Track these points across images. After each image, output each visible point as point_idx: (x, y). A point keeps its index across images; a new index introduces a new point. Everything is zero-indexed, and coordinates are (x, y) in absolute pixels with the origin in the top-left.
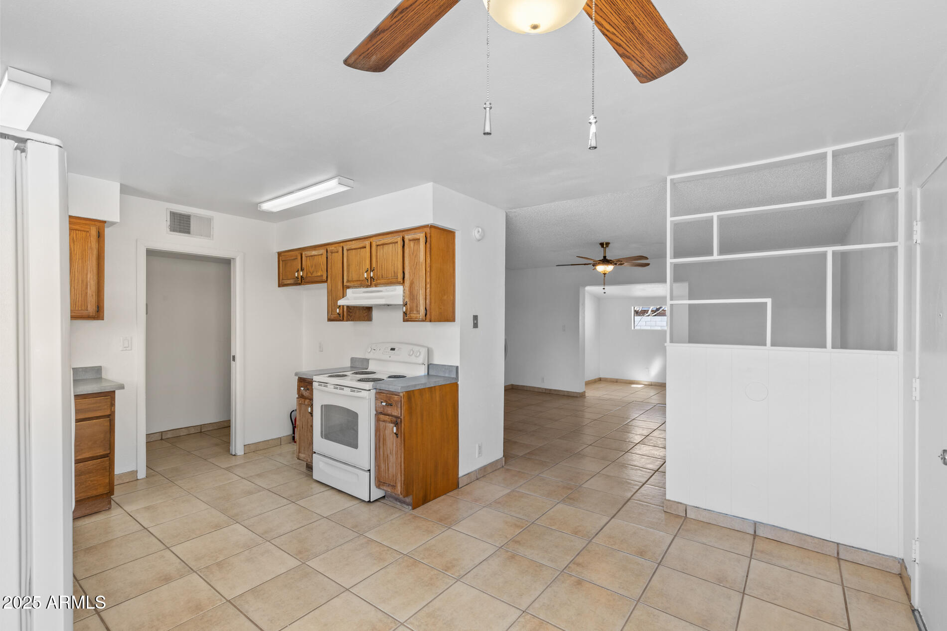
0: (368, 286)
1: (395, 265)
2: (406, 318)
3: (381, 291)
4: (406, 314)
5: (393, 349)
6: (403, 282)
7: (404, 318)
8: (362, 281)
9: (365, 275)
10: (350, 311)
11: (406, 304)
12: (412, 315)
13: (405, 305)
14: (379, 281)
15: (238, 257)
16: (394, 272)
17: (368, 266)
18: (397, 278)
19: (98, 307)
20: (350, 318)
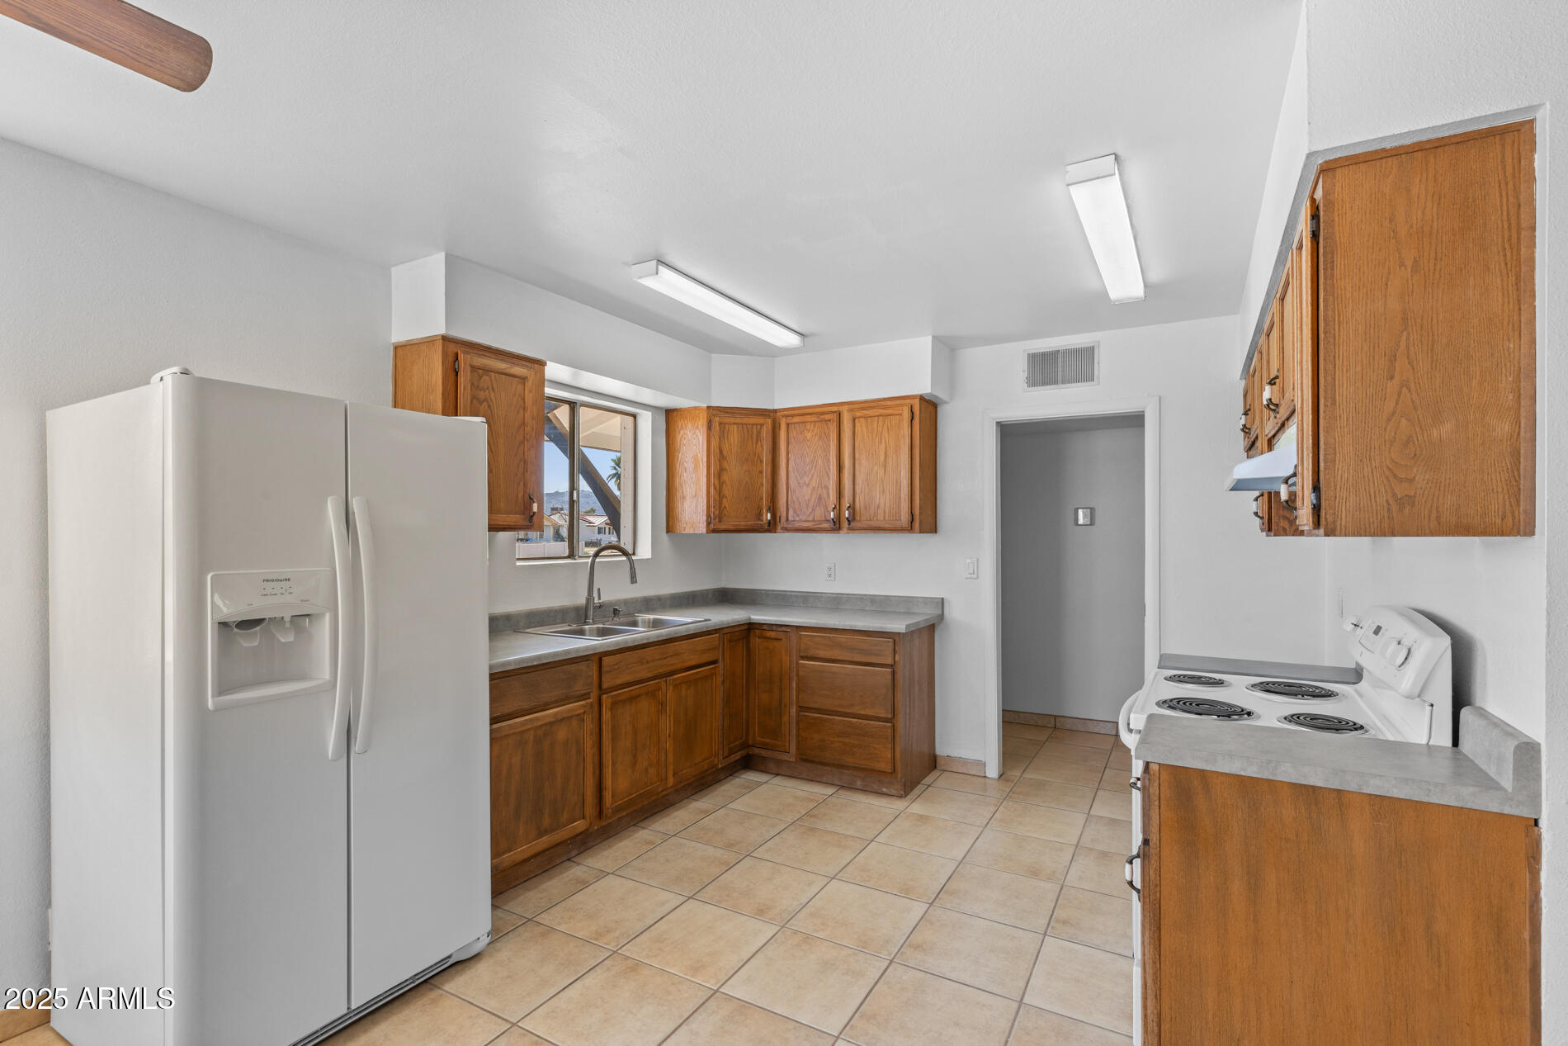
5: (1378, 630)
11: (1295, 475)
13: (1292, 477)
15: (1148, 408)
19: (912, 516)
20: (1287, 527)
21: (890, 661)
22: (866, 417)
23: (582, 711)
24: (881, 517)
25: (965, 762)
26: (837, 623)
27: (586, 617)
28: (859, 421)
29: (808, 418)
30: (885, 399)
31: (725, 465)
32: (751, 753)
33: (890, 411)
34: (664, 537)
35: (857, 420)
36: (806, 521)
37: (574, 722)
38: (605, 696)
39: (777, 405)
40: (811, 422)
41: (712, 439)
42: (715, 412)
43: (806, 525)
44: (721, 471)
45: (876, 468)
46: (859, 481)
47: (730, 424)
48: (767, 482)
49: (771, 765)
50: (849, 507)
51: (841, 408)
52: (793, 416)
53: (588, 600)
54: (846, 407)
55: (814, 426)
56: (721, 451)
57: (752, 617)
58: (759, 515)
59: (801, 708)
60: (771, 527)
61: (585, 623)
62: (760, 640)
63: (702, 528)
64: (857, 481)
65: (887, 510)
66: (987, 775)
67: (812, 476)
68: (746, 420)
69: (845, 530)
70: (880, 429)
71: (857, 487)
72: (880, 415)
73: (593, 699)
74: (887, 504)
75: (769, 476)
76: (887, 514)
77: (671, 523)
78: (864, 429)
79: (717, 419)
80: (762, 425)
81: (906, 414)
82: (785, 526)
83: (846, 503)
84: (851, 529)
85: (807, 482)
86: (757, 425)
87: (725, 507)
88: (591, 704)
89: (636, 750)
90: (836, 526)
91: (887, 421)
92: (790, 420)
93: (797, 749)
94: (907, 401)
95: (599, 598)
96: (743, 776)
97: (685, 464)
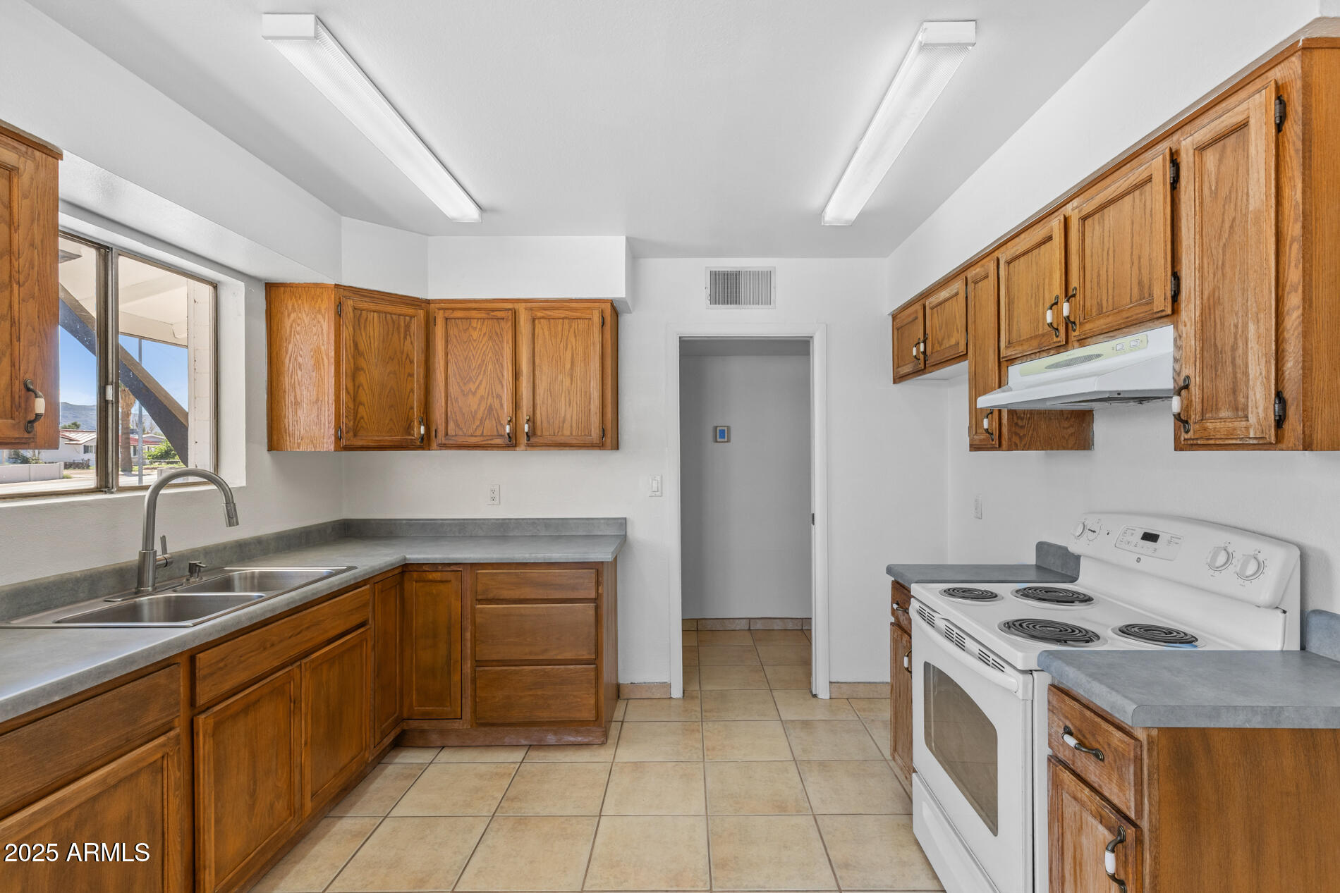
0: (1060, 348)
1: (1145, 262)
2: (1184, 436)
3: (1099, 356)
4: (1186, 422)
5: (1150, 537)
6: (1175, 310)
7: (1177, 439)
8: (1043, 335)
9: (1049, 317)
10: (1020, 423)
11: (1186, 387)
12: (1209, 425)
13: (1183, 388)
14: (1088, 327)
15: (817, 334)
16: (1140, 283)
17: (1057, 288)
18: (1150, 302)
19: (603, 430)
20: (1018, 442)
21: (593, 595)
22: (549, 318)
23: (159, 755)
24: (567, 432)
25: (649, 686)
26: (527, 556)
27: (140, 582)
28: (540, 323)
29: (474, 314)
30: (571, 300)
31: (363, 363)
32: (406, 728)
33: (578, 314)
34: (265, 457)
35: (537, 321)
36: (472, 436)
37: (144, 780)
38: (202, 717)
39: (431, 295)
40: (478, 319)
41: (343, 329)
42: (347, 293)
43: (473, 440)
44: (356, 371)
45: (560, 377)
46: (540, 391)
47: (367, 311)
48: (419, 388)
49: (434, 737)
50: (528, 420)
51: (516, 306)
52: (453, 309)
53: (144, 556)
54: (524, 305)
55: (483, 324)
56: (356, 345)
57: (408, 556)
58: (409, 429)
59: (479, 663)
60: (424, 443)
61: (138, 593)
62: (418, 584)
63: (328, 444)
64: (538, 391)
65: (574, 425)
66: (672, 696)
67: (480, 383)
68: (390, 309)
69: (523, 447)
70: (566, 333)
71: (537, 398)
72: (566, 318)
73: (179, 730)
74: (574, 417)
75: (422, 381)
76: (574, 428)
77: (275, 437)
78: (547, 333)
79: (350, 302)
80: (411, 317)
81: (596, 319)
82: (444, 442)
83: (524, 414)
84: (531, 446)
85: (473, 390)
86: (405, 316)
87: (362, 418)
88: (178, 736)
89: (255, 783)
90: (511, 442)
91: (574, 324)
92: (448, 314)
93: (474, 712)
94: (597, 305)
95: (164, 550)
96: (397, 760)
97: (300, 359)
